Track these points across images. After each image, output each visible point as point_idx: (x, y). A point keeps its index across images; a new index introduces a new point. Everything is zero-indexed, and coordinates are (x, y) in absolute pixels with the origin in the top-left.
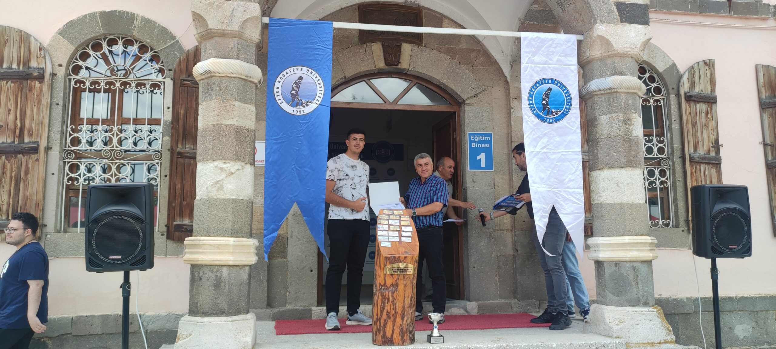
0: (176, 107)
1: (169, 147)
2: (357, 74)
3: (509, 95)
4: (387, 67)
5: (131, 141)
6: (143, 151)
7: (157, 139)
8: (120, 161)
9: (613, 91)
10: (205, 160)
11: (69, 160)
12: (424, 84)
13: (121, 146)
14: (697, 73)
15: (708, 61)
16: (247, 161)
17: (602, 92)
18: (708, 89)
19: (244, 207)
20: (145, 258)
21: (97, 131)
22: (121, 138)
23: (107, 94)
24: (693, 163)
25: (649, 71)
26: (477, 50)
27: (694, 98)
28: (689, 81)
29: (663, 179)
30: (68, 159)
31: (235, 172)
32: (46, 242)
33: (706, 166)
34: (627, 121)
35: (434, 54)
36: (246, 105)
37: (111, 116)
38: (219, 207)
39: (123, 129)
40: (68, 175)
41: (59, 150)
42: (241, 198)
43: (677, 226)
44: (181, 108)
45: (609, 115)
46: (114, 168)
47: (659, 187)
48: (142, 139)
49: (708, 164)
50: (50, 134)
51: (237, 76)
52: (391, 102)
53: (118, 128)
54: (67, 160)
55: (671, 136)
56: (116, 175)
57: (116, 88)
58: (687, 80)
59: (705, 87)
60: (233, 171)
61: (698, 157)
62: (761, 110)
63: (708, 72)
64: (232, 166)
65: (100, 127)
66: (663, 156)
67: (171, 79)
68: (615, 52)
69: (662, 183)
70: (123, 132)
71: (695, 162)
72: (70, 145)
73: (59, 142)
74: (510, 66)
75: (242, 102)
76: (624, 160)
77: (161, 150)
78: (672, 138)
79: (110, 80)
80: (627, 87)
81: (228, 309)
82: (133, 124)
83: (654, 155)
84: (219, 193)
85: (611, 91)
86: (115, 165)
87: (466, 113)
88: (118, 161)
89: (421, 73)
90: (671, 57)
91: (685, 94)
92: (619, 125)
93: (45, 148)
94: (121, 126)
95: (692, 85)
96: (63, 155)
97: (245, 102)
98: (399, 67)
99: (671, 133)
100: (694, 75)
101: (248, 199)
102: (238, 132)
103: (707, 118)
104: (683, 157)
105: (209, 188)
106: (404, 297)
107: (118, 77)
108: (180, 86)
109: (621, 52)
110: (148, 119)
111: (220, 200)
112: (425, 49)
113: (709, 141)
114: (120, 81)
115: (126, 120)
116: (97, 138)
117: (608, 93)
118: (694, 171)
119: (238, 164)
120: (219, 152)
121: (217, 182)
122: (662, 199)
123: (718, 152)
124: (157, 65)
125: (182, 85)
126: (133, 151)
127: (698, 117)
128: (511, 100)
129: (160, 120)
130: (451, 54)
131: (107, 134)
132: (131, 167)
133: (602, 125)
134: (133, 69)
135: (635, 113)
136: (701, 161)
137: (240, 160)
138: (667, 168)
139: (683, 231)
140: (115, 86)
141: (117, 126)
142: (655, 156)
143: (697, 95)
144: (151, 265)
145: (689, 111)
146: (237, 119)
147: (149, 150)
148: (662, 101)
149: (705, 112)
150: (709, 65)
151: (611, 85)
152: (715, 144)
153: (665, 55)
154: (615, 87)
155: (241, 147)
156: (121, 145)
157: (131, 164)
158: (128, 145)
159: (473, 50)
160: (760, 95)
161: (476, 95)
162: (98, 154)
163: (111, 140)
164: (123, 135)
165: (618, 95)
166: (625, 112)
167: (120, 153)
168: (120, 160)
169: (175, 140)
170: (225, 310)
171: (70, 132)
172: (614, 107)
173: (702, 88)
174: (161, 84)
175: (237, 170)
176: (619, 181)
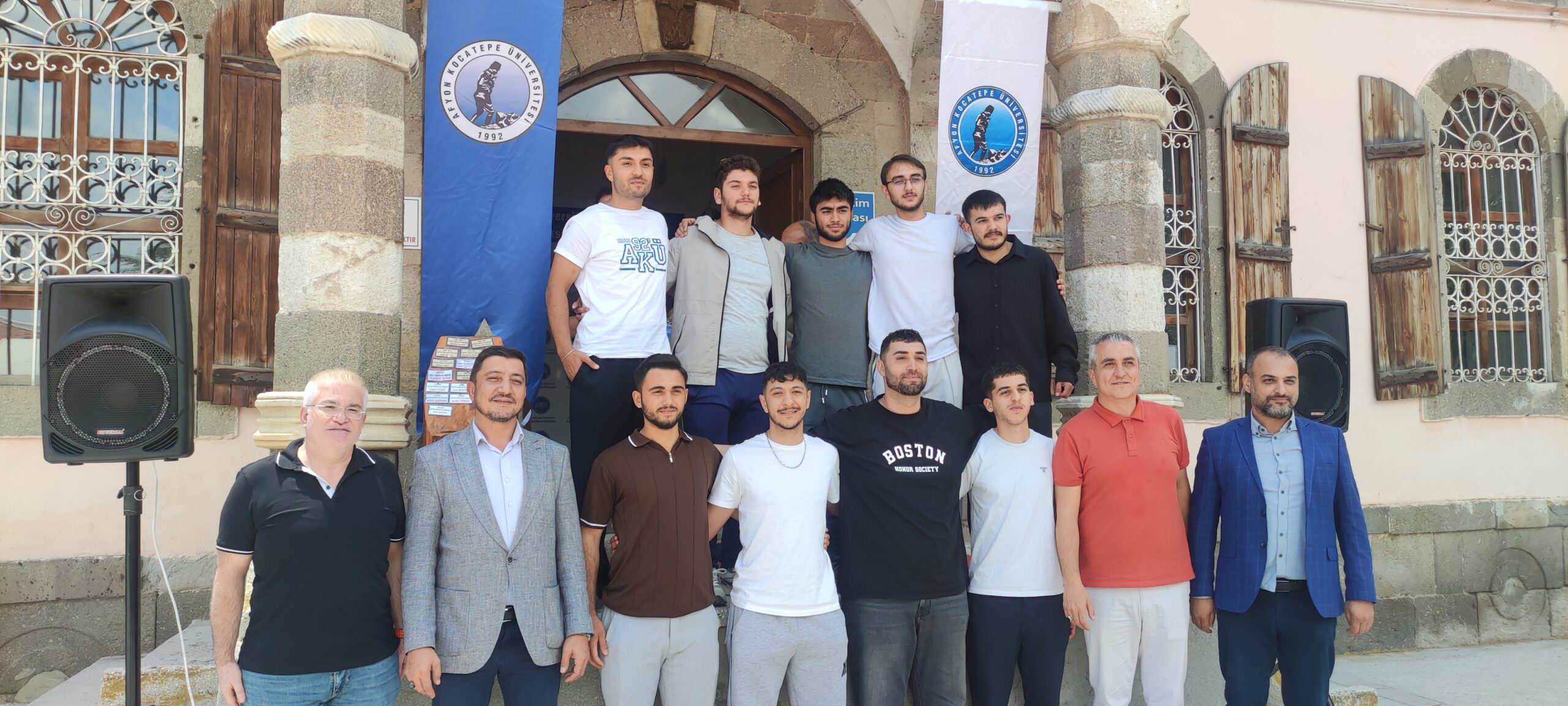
0: (212, 118)
1: (198, 203)
2: (602, 62)
3: (908, 118)
4: (665, 51)
5: (111, 188)
6: (140, 211)
7: (168, 186)
8: (87, 232)
9: (1115, 115)
10: (298, 228)
12: (740, 89)
13: (88, 200)
14: (1255, 88)
15: (1276, 67)
16: (390, 234)
17: (1094, 117)
18: (1273, 120)
19: (385, 330)
20: (177, 433)
21: (30, 166)
22: (87, 180)
23: (51, 84)
24: (1242, 261)
25: (1169, 80)
26: (847, 23)
27: (1248, 137)
28: (1240, 103)
29: (1187, 290)
31: (364, 258)
33: (1265, 266)
34: (1138, 174)
35: (762, 27)
36: (386, 117)
37: (63, 132)
38: (333, 329)
39: (91, 162)
42: (377, 312)
43: (1208, 378)
44: (224, 120)
45: (1106, 162)
46: (73, 248)
47: (1179, 305)
48: (135, 185)
49: (1268, 262)
51: (367, 53)
52: (673, 122)
53: (81, 160)
55: (1204, 207)
56: (78, 262)
57: (75, 72)
58: (1238, 101)
59: (1270, 117)
60: (360, 255)
61: (1252, 250)
62: (1365, 162)
63: (1275, 86)
64: (358, 244)
65: (39, 158)
66: (1188, 246)
67: (201, 57)
68: (1120, 39)
69: (1185, 297)
70: (92, 168)
71: (1245, 259)
74: (911, 59)
75: (377, 111)
76: (1130, 250)
77: (181, 211)
78: (1205, 212)
79: (59, 53)
80: (1141, 108)
82: (115, 152)
83: (1172, 244)
84: (332, 301)
85: (1110, 115)
86: (76, 239)
87: (823, 152)
88: (82, 232)
89: (735, 67)
90: (1209, 54)
91: (1234, 127)
92: (1123, 181)
94: (88, 156)
95: (1247, 111)
97: (384, 109)
98: (690, 51)
99: (1205, 204)
100: (1250, 91)
101: (392, 315)
102: (370, 172)
103: (1270, 176)
104: (1224, 249)
105: (310, 290)
107: (78, 47)
108: (221, 73)
109: (1132, 40)
110: (149, 143)
111: (334, 314)
112: (742, 16)
113: (1272, 220)
114: (82, 56)
115: (99, 143)
116: (33, 181)
117: (1105, 119)
118: (1243, 275)
119: (371, 240)
120: (329, 214)
121: (327, 278)
122: (1183, 327)
123: (1286, 240)
124: (166, 25)
125: (225, 69)
126: (117, 210)
127: (1254, 172)
128: (912, 129)
129: (175, 145)
130: (795, 31)
131: (56, 173)
132: (112, 246)
133: (1092, 180)
134: (111, 31)
135: (1154, 159)
136: (1256, 256)
137: (375, 232)
138: (1194, 270)
139: (1219, 388)
140: (70, 68)
141: (78, 155)
142: (1175, 246)
143: (1254, 131)
144: (188, 450)
145: (1237, 162)
146: (366, 145)
147: (152, 211)
148: (1190, 141)
149: (1266, 163)
150: (1278, 73)
151: (1112, 104)
152: (1282, 224)
153: (1199, 51)
154: (1120, 107)
155: (378, 206)
156: (87, 197)
157: (113, 239)
158: (105, 196)
159: (840, 25)
160: (1365, 133)
161: (844, 117)
162: (37, 216)
163: (64, 186)
164: (92, 175)
165: (1124, 124)
166: (1136, 157)
167: (86, 215)
168: (87, 229)
169: (212, 188)
172: (1117, 145)
173: (1263, 117)
174: (178, 66)
175: (369, 253)
176: (1121, 288)
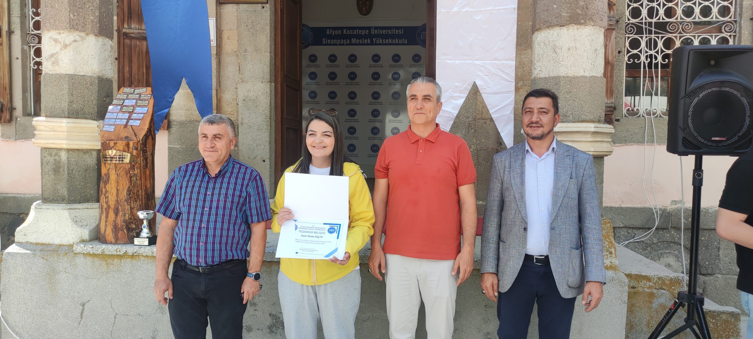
11: (34, 45)
30: (32, 43)
31: (70, 44)
32: (17, 124)
38: (55, 84)
40: (34, 59)
41: (20, 34)
50: (11, 18)
54: (32, 45)
60: (68, 43)
64: (67, 37)
72: (32, 28)
73: (19, 25)
76: (566, 14)
81: (69, 196)
84: (55, 68)
93: (7, 31)
96: (27, 39)
105: (45, 63)
106: (118, 190)
111: (56, 76)
119: (75, 34)
121: (52, 56)
137: (77, 30)
142: (714, 19)
155: (78, 15)
169: (121, 19)
170: (65, 196)
171: (31, 16)
175: (73, 41)
176: (557, 45)
